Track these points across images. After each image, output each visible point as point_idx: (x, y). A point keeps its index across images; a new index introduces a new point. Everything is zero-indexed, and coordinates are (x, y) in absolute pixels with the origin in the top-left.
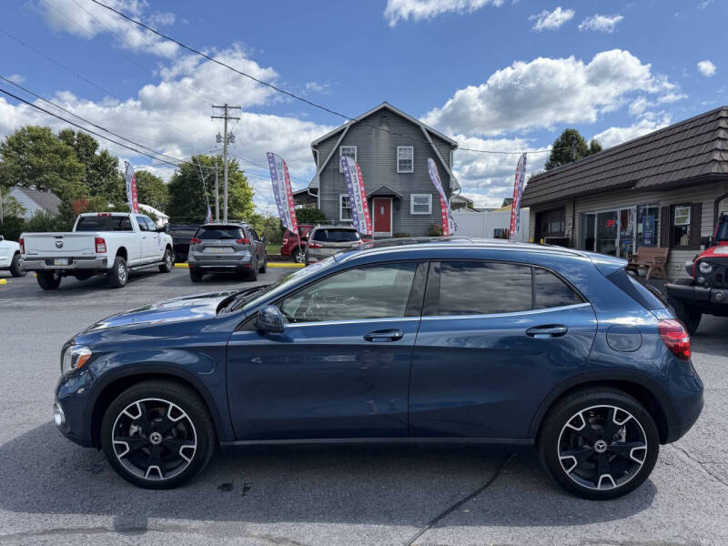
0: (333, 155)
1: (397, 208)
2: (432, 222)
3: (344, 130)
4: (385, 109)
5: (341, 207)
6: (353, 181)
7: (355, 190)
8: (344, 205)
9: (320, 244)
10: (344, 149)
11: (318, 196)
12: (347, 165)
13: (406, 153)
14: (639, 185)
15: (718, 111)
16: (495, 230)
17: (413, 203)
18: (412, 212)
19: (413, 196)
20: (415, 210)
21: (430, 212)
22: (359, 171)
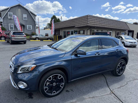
0: (6, 14)
1: (24, 28)
2: (32, 31)
3: (8, 8)
4: (19, 5)
5: (9, 27)
6: (16, 21)
7: (17, 23)
8: (10, 26)
9: (15, 36)
10: (9, 13)
11: (3, 24)
12: (14, 17)
13: (25, 16)
14: (76, 27)
15: (88, 15)
16: (46, 34)
17: (27, 27)
18: (28, 29)
19: (27, 25)
20: (28, 28)
21: (32, 29)
22: (18, 19)
